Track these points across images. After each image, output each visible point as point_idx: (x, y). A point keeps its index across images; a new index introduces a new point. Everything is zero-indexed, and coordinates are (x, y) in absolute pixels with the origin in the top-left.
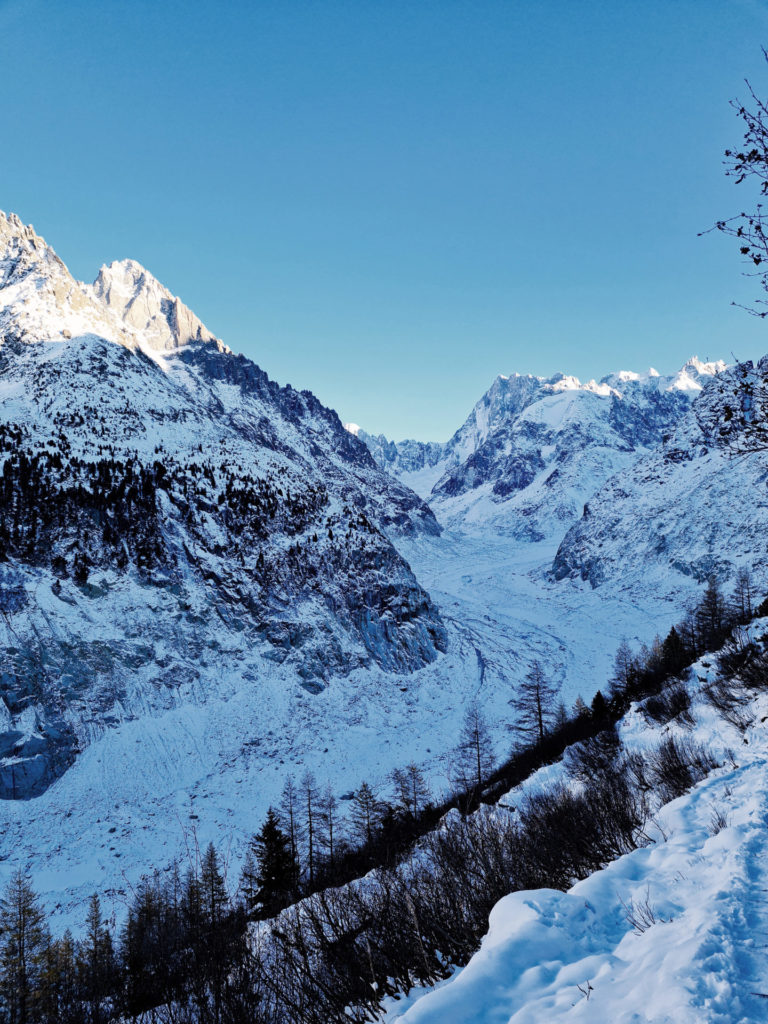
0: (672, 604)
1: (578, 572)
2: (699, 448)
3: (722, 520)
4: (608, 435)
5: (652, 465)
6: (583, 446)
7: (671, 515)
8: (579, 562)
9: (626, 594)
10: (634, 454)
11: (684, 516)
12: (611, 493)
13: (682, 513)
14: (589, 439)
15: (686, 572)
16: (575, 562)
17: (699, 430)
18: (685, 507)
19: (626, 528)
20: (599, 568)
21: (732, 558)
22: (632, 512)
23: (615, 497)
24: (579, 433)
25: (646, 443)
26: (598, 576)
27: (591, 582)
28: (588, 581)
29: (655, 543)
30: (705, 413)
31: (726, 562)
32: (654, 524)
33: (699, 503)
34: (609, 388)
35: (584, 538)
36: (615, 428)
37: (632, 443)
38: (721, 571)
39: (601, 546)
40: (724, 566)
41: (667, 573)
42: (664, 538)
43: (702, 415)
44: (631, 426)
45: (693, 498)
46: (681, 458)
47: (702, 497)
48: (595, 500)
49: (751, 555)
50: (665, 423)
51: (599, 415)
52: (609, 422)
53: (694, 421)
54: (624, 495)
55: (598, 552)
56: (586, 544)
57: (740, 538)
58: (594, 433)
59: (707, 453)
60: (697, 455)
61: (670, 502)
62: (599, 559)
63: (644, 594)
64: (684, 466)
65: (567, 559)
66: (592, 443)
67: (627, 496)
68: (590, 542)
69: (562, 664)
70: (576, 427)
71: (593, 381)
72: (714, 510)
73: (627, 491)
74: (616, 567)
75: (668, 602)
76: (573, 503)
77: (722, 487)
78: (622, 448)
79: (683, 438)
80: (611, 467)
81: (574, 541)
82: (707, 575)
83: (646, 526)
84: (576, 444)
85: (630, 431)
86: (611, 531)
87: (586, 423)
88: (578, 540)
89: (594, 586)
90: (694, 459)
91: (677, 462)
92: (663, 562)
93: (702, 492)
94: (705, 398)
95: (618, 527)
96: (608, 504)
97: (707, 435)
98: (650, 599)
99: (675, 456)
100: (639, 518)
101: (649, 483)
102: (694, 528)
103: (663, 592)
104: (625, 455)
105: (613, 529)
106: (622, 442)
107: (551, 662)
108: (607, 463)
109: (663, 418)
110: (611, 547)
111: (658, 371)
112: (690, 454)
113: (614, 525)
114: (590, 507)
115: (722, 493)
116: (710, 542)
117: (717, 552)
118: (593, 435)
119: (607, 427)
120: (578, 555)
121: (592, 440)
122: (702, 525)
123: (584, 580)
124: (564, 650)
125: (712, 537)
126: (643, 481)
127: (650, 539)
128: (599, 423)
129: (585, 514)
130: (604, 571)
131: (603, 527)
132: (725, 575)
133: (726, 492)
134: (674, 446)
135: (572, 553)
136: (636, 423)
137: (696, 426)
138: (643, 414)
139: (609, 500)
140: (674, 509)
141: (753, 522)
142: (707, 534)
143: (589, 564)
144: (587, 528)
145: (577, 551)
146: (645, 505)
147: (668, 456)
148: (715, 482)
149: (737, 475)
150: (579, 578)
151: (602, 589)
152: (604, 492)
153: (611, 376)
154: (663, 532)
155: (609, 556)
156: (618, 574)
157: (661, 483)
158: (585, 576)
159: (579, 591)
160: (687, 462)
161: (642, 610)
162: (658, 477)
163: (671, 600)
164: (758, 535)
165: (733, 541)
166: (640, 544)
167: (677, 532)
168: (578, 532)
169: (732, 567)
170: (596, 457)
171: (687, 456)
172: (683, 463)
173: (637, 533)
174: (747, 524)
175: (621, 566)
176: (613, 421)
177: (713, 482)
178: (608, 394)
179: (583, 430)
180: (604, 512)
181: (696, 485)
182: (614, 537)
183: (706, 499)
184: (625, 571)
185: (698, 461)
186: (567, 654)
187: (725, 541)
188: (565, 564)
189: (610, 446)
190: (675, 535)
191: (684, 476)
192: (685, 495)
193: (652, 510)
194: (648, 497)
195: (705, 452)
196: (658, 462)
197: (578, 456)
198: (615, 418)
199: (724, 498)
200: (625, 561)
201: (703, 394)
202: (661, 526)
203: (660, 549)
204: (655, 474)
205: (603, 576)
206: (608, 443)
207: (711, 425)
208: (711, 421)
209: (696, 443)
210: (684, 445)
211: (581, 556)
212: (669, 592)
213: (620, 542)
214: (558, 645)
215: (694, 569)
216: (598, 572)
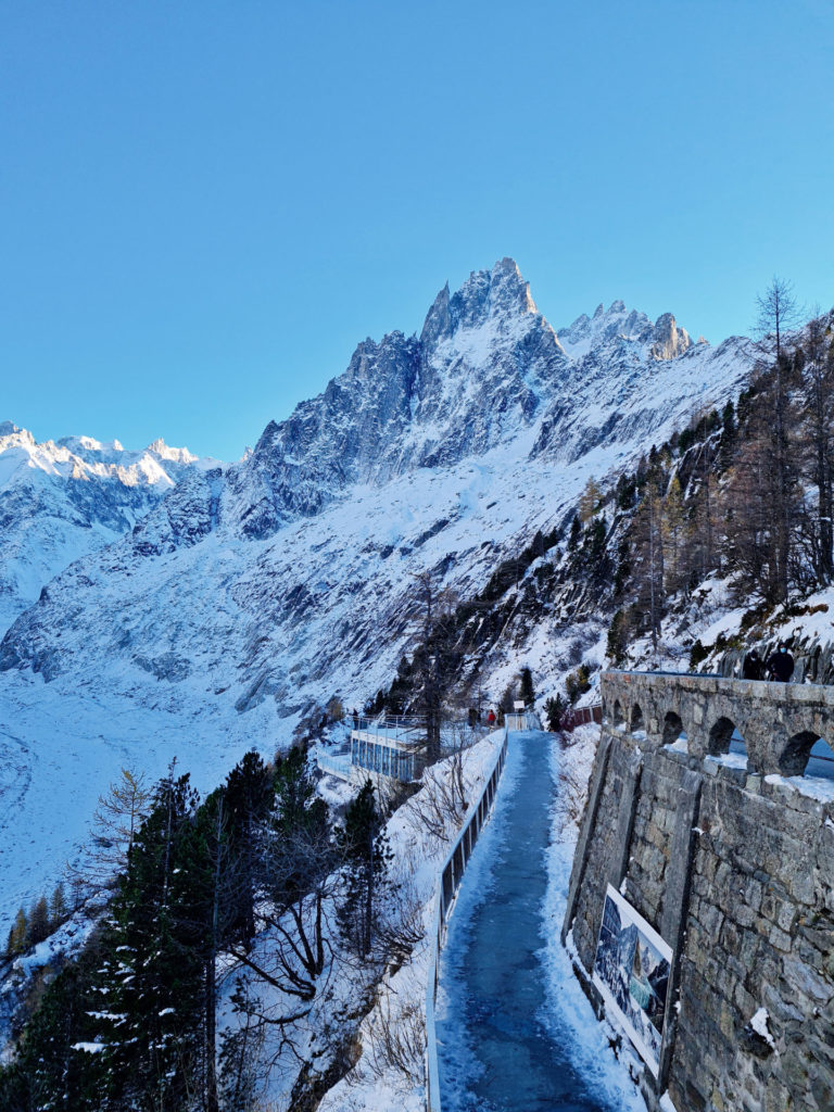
0: (132, 701)
1: (30, 662)
2: (168, 544)
3: (185, 621)
4: (64, 506)
5: (120, 555)
6: (33, 513)
7: (137, 609)
8: (31, 652)
9: (84, 690)
10: (90, 530)
11: (149, 612)
12: (74, 579)
13: (148, 608)
14: (42, 507)
15: (147, 668)
16: (26, 652)
17: (170, 527)
18: (151, 602)
19: (89, 619)
20: (56, 659)
21: (191, 657)
22: (97, 602)
23: (78, 584)
24: (29, 498)
25: (103, 519)
26: (54, 668)
27: (44, 675)
28: (40, 674)
29: (119, 638)
30: (176, 511)
31: (185, 661)
32: (120, 617)
33: (164, 601)
34: (69, 453)
35: (40, 625)
36: (72, 498)
37: (89, 517)
38: (181, 669)
39: (59, 635)
40: (183, 665)
41: (128, 668)
42: (128, 633)
43: (173, 512)
44: (89, 499)
45: (159, 595)
46: (150, 552)
47: (168, 594)
48: (55, 585)
49: (208, 655)
50: (125, 501)
51: (56, 482)
52: (66, 491)
53: (166, 516)
54: (88, 582)
55: (55, 643)
56: (42, 632)
57: (200, 639)
58: (48, 501)
59: (174, 550)
60: (165, 551)
61: (137, 596)
62: (56, 650)
63: (104, 690)
64: (152, 560)
65: (17, 648)
66: (43, 512)
67: (92, 584)
68: (47, 630)
69: (25, 767)
70: (27, 491)
71: (52, 441)
72: (178, 610)
73: (93, 579)
74: (74, 659)
75: (128, 698)
76: (15, 577)
77: (187, 587)
78: (78, 523)
79: (154, 533)
80: (64, 542)
81: (26, 627)
82: (167, 672)
83: (111, 619)
84: (25, 510)
85: (87, 504)
86: (71, 620)
87: (39, 487)
88: (33, 627)
89: (47, 680)
90: (162, 555)
91: (146, 556)
92: (126, 657)
93: (168, 590)
94: (177, 496)
95: (80, 617)
96: (70, 590)
97: (176, 533)
98: (110, 695)
99: (144, 549)
100: (104, 609)
101: (117, 573)
102: (158, 625)
103: (124, 687)
104: (81, 530)
105: (75, 619)
106: (78, 516)
107: (14, 765)
108: (59, 537)
109: (123, 496)
110: (71, 638)
111: (123, 444)
112: (159, 549)
113: (75, 614)
114: (49, 592)
115: (188, 593)
116: (172, 641)
117: (178, 650)
118: (46, 503)
119: (63, 496)
120: (31, 644)
121: (45, 508)
122: (166, 623)
123: (35, 672)
124: (27, 751)
125: (176, 635)
126: (110, 571)
127: (114, 633)
128: (54, 490)
129: (41, 598)
130: (61, 663)
131: (63, 616)
132: (183, 673)
133: (191, 592)
134: (144, 539)
135: (24, 641)
136: (96, 497)
137: (167, 522)
138: (104, 488)
139: (72, 587)
140: (141, 604)
141: (212, 625)
142: (171, 632)
143: (44, 655)
144: (44, 614)
145: (31, 640)
146: (110, 596)
147: (138, 548)
148: (181, 581)
149: (201, 577)
150: (30, 670)
151: (58, 682)
152: (66, 577)
153: (71, 439)
154: (128, 626)
155: (68, 647)
156: (77, 668)
157: (128, 575)
158: (36, 668)
159: (30, 684)
160: (155, 556)
161: (104, 707)
162: (126, 568)
163: (131, 696)
164: (216, 637)
165: (194, 641)
166: (103, 637)
167: (142, 627)
168: (33, 618)
169: (191, 666)
170: (48, 528)
171: (156, 551)
172: (151, 557)
173: (100, 626)
174: (207, 626)
175: (81, 659)
176: (71, 491)
177: (179, 581)
178: (67, 459)
179: (35, 496)
180: (65, 599)
181: (163, 583)
182: (75, 628)
183: (172, 596)
184: (84, 665)
185: (165, 557)
186: (31, 756)
187: (186, 641)
188: (13, 652)
189: (65, 518)
190: (140, 630)
191: (151, 572)
192: (153, 591)
193: (118, 602)
194: (114, 589)
195: (173, 549)
196: (127, 553)
197: (26, 524)
198: (73, 488)
199: (189, 599)
200: (85, 653)
201: (176, 491)
202: (126, 620)
203: (123, 644)
204: (122, 565)
205: (59, 669)
206: (62, 514)
207: (181, 523)
208: (181, 519)
209: (165, 539)
210: (154, 540)
211: (35, 646)
212: (130, 688)
213: (81, 633)
214: (19, 746)
215: (155, 665)
216: (54, 664)
